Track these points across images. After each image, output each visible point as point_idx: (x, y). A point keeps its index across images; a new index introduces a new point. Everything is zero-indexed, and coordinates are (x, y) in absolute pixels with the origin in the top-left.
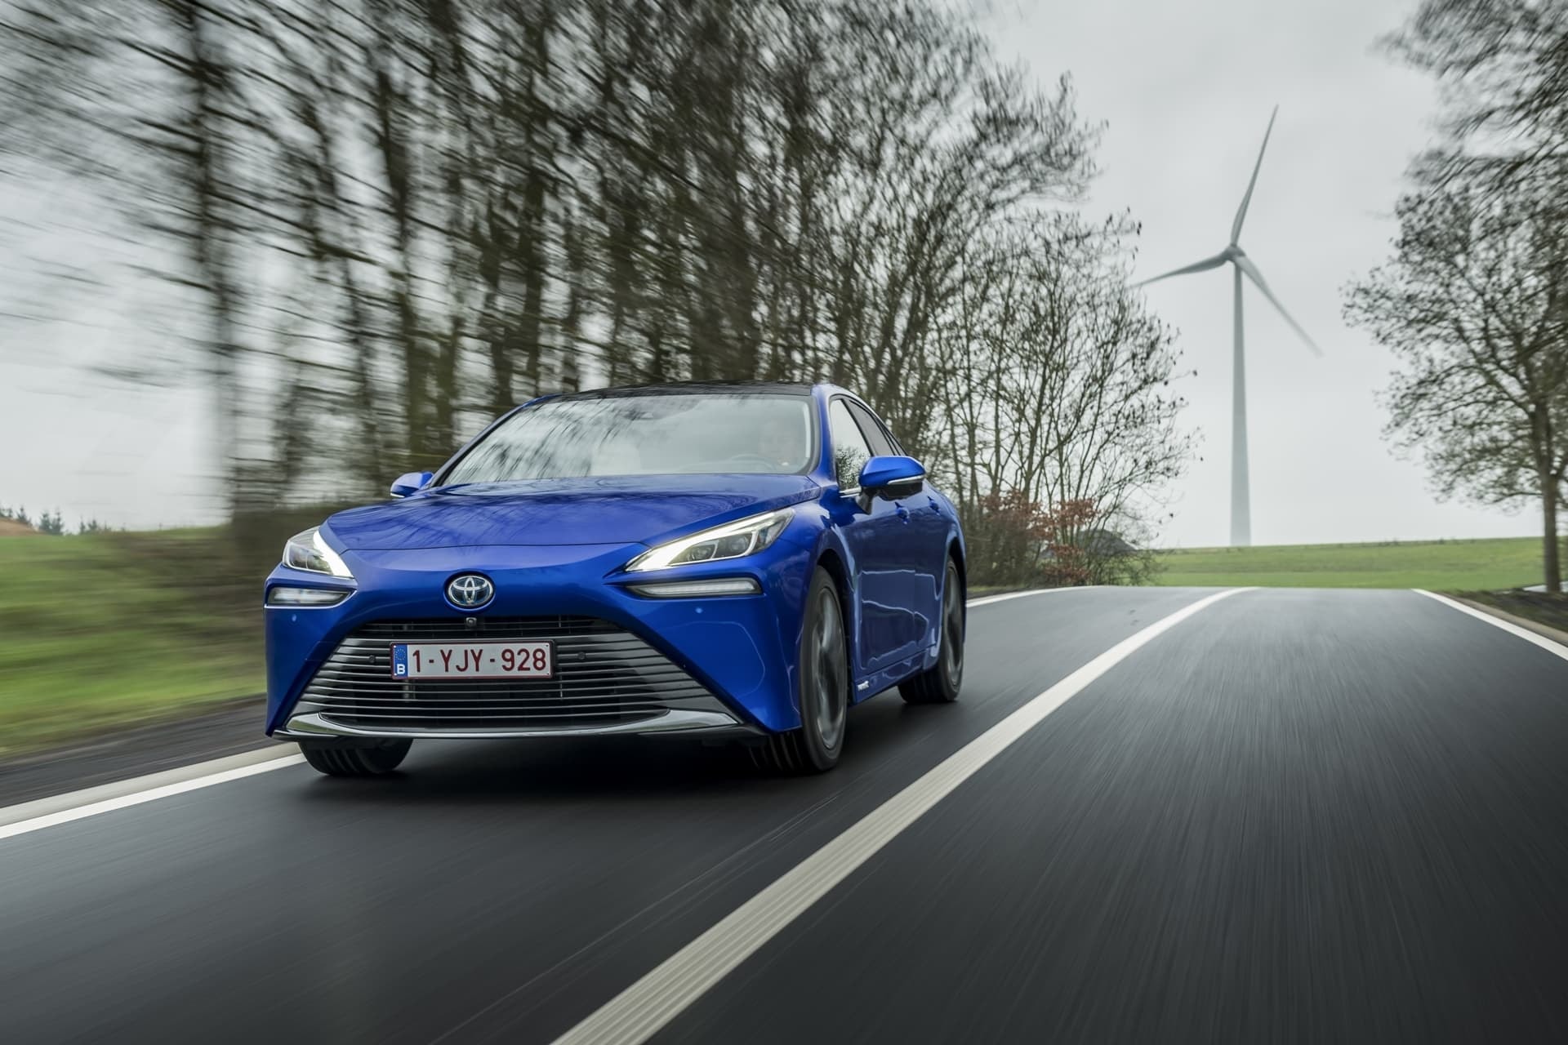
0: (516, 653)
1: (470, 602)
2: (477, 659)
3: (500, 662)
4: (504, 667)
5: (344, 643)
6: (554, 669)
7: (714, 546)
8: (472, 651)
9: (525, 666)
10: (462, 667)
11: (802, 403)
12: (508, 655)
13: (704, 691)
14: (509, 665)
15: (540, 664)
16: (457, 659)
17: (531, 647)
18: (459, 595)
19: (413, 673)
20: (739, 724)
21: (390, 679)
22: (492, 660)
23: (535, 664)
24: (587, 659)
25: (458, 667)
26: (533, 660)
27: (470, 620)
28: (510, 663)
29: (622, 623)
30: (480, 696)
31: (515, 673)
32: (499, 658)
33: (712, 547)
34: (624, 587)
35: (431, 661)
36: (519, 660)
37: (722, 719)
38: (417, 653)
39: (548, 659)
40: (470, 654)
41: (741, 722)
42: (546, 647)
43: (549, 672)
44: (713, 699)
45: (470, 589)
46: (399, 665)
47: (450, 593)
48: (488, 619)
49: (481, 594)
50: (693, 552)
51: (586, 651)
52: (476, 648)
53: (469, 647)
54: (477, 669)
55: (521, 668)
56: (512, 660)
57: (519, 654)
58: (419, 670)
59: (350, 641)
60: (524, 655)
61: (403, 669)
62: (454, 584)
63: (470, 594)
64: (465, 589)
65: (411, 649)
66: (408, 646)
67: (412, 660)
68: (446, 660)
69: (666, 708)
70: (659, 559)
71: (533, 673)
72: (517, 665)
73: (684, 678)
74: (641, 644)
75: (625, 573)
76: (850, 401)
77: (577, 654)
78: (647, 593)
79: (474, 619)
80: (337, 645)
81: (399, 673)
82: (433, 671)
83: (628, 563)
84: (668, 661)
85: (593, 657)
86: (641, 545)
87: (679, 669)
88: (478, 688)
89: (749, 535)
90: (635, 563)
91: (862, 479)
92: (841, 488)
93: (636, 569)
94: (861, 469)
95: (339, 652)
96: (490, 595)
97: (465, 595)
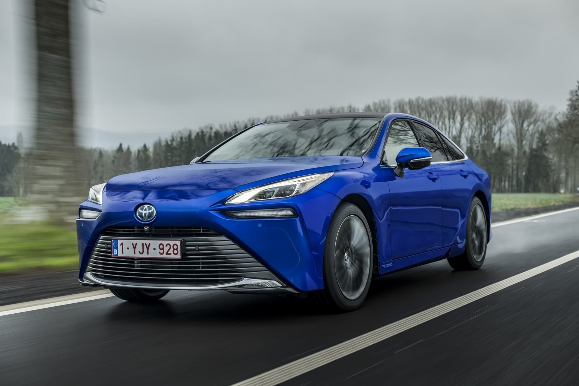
1: (146, 219)
2: (148, 248)
3: (158, 250)
4: (160, 253)
5: (100, 238)
6: (183, 254)
7: (275, 191)
8: (146, 244)
9: (169, 253)
10: (141, 252)
12: (161, 247)
13: (264, 268)
14: (162, 251)
15: (176, 252)
16: (139, 248)
17: (172, 243)
18: (141, 215)
19: (120, 254)
20: (283, 287)
21: (110, 257)
22: (155, 249)
23: (173, 251)
24: (199, 250)
25: (139, 252)
26: (173, 249)
27: (146, 228)
28: (162, 250)
29: (221, 231)
30: (153, 267)
31: (164, 256)
32: (157, 248)
34: (222, 212)
35: (128, 248)
36: (166, 249)
37: (273, 284)
38: (122, 244)
39: (179, 249)
40: (144, 245)
41: (285, 285)
42: (178, 243)
43: (180, 256)
44: (269, 272)
45: (145, 212)
46: (114, 250)
47: (137, 215)
48: (155, 228)
49: (150, 215)
50: (260, 196)
51: (199, 246)
52: (147, 242)
53: (144, 242)
54: (148, 254)
55: (167, 254)
56: (163, 249)
57: (166, 246)
58: (123, 253)
60: (168, 246)
61: (116, 252)
62: (139, 209)
63: (145, 214)
64: (143, 212)
65: (120, 242)
66: (119, 240)
67: (120, 247)
68: (135, 248)
69: (242, 277)
71: (173, 256)
72: (166, 251)
73: (253, 261)
74: (230, 242)
75: (224, 204)
76: (414, 122)
77: (195, 247)
78: (235, 216)
79: (148, 227)
80: (97, 238)
81: (114, 254)
82: (129, 253)
83: (227, 199)
84: (245, 252)
85: (205, 249)
86: (233, 190)
87: (250, 256)
88: (152, 263)
89: (295, 186)
90: (231, 199)
91: (397, 159)
92: (383, 163)
93: (230, 203)
94: (398, 154)
95: (98, 242)
96: (155, 214)
97: (144, 215)
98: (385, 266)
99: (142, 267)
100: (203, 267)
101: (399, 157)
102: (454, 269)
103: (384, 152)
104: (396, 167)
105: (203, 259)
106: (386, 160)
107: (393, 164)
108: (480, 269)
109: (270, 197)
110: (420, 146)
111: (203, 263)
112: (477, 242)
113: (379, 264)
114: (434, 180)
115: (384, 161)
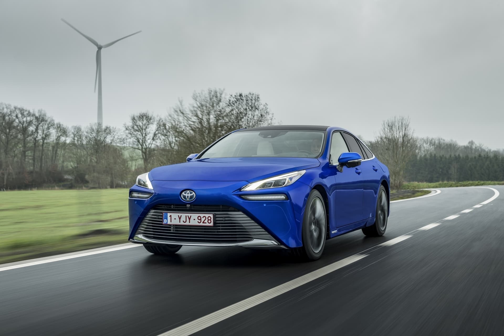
0: (202, 217)
1: (188, 199)
2: (189, 219)
4: (198, 222)
5: (151, 212)
6: (214, 223)
7: (272, 183)
8: (188, 216)
9: (204, 222)
10: (185, 221)
11: (322, 133)
12: (199, 218)
13: (267, 233)
14: (200, 221)
15: (209, 221)
16: (183, 219)
17: (207, 216)
18: (185, 197)
19: (169, 223)
20: (278, 245)
21: (162, 224)
22: (194, 219)
24: (225, 221)
25: (183, 221)
26: (208, 220)
27: (188, 206)
29: (238, 208)
30: (191, 231)
31: (201, 224)
32: (196, 219)
34: (240, 196)
35: (175, 219)
36: (203, 220)
37: (271, 243)
38: (171, 216)
39: (212, 220)
40: (187, 217)
41: (280, 244)
42: (212, 216)
43: (213, 224)
44: (270, 235)
45: (188, 195)
46: (165, 220)
47: (182, 196)
48: (194, 205)
49: (191, 197)
50: (264, 185)
51: (225, 218)
52: (189, 215)
53: (187, 215)
54: (189, 222)
55: (203, 223)
56: (201, 219)
57: (203, 218)
58: (171, 222)
60: (204, 218)
61: (166, 221)
62: (183, 193)
64: (187, 195)
65: (169, 214)
66: (168, 213)
67: (169, 218)
68: (180, 219)
69: (253, 238)
70: (253, 187)
71: (207, 224)
72: (202, 221)
73: (259, 228)
74: (245, 216)
75: (240, 191)
76: (344, 132)
77: (222, 219)
78: (247, 199)
79: (189, 205)
80: (148, 212)
81: (165, 222)
82: (176, 222)
83: (242, 188)
84: (254, 222)
85: (228, 220)
86: (246, 182)
87: (258, 225)
88: (190, 229)
89: (285, 179)
90: (244, 188)
91: (339, 160)
92: (330, 163)
93: (244, 190)
94: (339, 156)
95: (149, 214)
96: (194, 197)
97: (187, 197)
98: (333, 232)
99: (176, 231)
101: (340, 159)
102: (365, 236)
103: (330, 154)
104: (338, 165)
105: (222, 226)
106: (332, 161)
107: (335, 163)
108: (383, 236)
109: (270, 186)
110: (349, 151)
112: (382, 217)
113: (329, 231)
114: (359, 173)
115: (331, 161)
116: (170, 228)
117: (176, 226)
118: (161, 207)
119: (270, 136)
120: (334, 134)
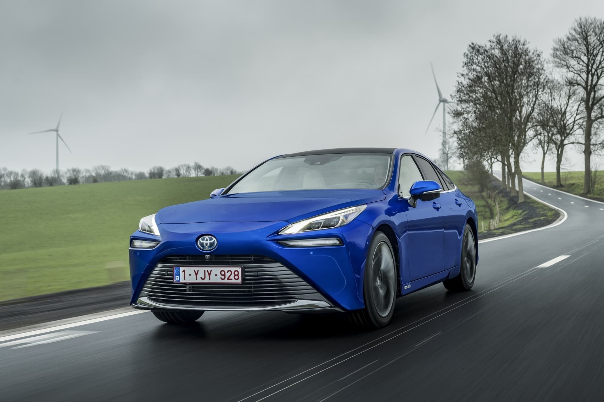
0: (226, 272)
1: (207, 248)
2: (209, 274)
3: (220, 276)
4: (221, 278)
5: (158, 266)
6: (243, 279)
8: (207, 270)
9: (230, 278)
10: (203, 278)
11: (388, 157)
12: (223, 273)
13: (315, 291)
14: (223, 277)
15: (236, 277)
16: (201, 274)
17: (233, 269)
18: (202, 245)
19: (182, 280)
20: (331, 307)
21: (172, 283)
22: (216, 275)
23: (234, 277)
24: (258, 275)
25: (201, 278)
26: (234, 275)
27: (207, 256)
28: (224, 276)
29: (276, 258)
30: (212, 291)
31: (226, 281)
32: (219, 274)
33: (321, 223)
35: (190, 275)
36: (227, 275)
37: (323, 304)
38: (184, 271)
39: (240, 275)
40: (206, 272)
41: (333, 306)
42: (239, 269)
43: (241, 281)
44: (319, 294)
45: (207, 242)
46: (176, 276)
47: (198, 244)
48: (216, 256)
49: (211, 245)
50: (309, 227)
51: (258, 272)
52: (209, 269)
53: (206, 269)
54: (210, 279)
55: (228, 279)
56: (224, 275)
57: (228, 272)
58: (185, 279)
59: (160, 265)
60: (230, 273)
61: (178, 278)
62: (200, 240)
63: (207, 244)
64: (205, 242)
65: (182, 269)
66: (180, 268)
67: (182, 274)
68: (196, 274)
69: (296, 298)
70: (295, 229)
71: (234, 281)
72: (227, 277)
73: (305, 284)
74: (285, 268)
75: (278, 235)
76: (416, 156)
77: (254, 273)
78: (288, 245)
79: (209, 256)
80: (155, 266)
81: (176, 280)
82: (191, 279)
83: (280, 230)
84: (297, 277)
85: (261, 274)
86: (286, 222)
87: (302, 280)
88: (211, 288)
89: (339, 218)
90: (283, 231)
91: (411, 191)
92: (399, 196)
93: (283, 233)
94: (411, 187)
95: (156, 269)
97: (205, 245)
98: (405, 287)
100: (255, 291)
101: (413, 189)
102: (447, 290)
103: (399, 184)
104: (410, 198)
105: (255, 283)
107: (406, 195)
108: (471, 290)
109: (318, 228)
110: (424, 180)
111: (255, 287)
112: (468, 265)
113: (401, 286)
114: (438, 209)
115: (400, 193)
116: (185, 287)
117: (193, 285)
118: (173, 259)
119: (319, 163)
120: (404, 158)
